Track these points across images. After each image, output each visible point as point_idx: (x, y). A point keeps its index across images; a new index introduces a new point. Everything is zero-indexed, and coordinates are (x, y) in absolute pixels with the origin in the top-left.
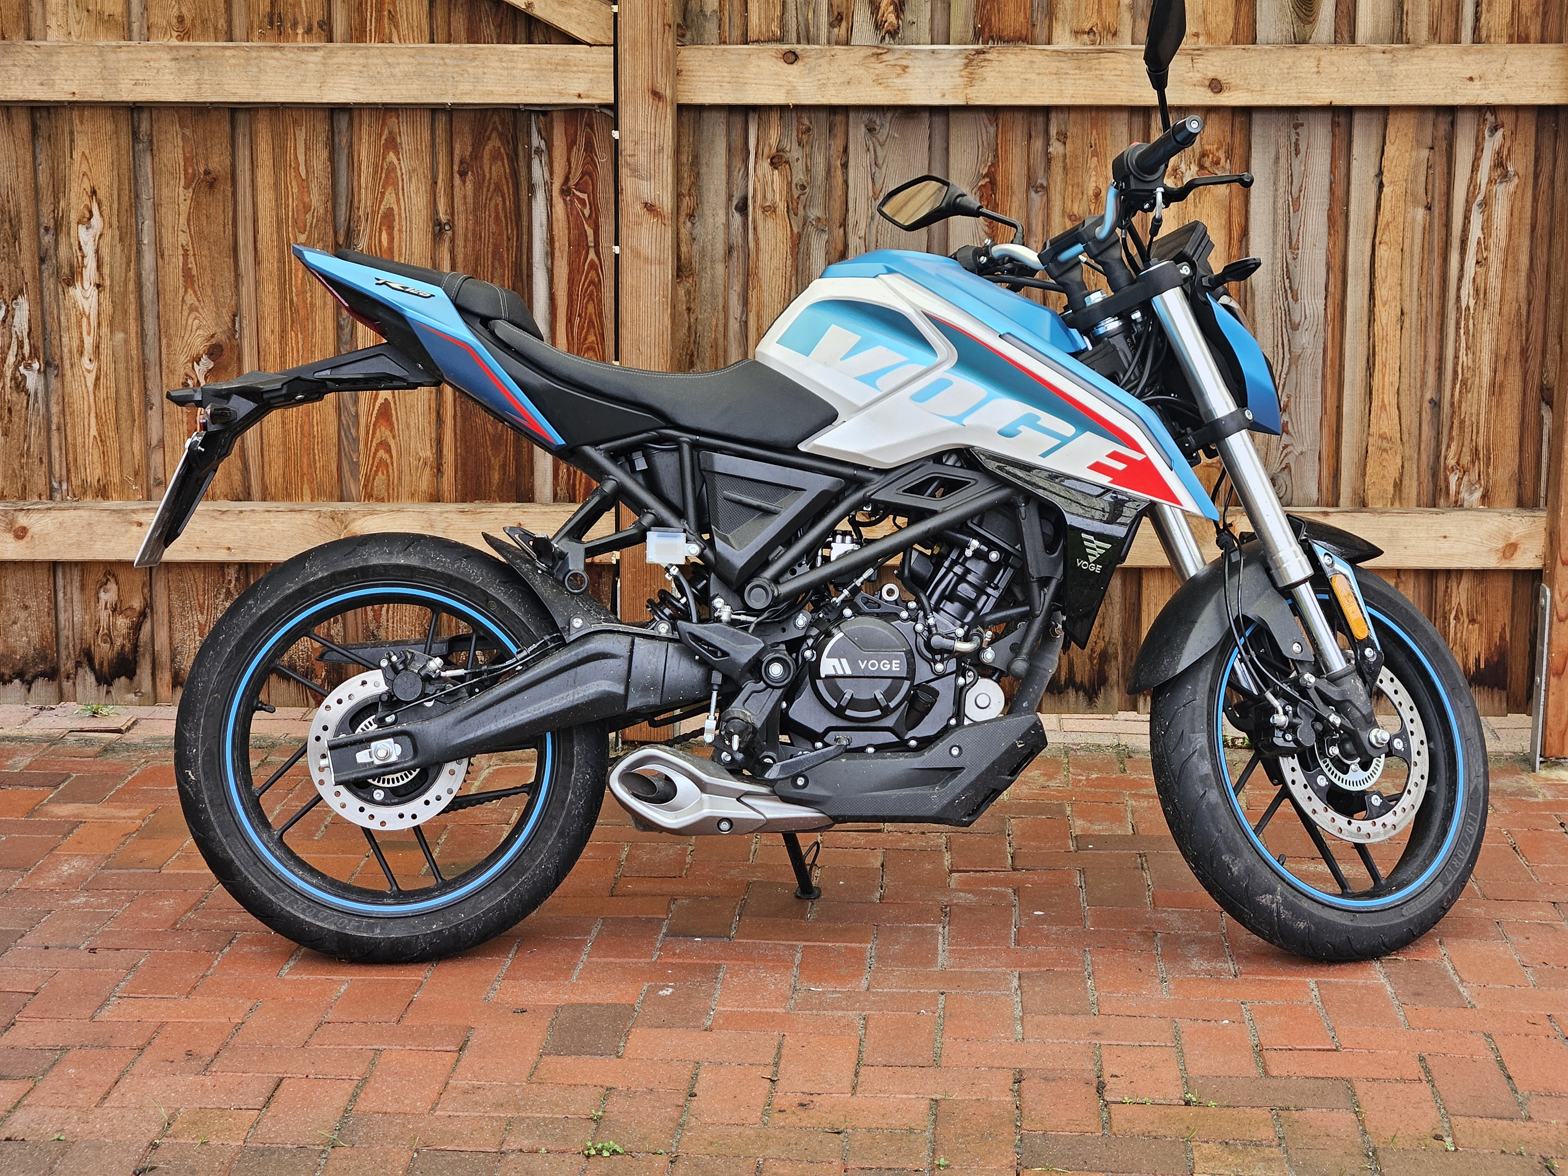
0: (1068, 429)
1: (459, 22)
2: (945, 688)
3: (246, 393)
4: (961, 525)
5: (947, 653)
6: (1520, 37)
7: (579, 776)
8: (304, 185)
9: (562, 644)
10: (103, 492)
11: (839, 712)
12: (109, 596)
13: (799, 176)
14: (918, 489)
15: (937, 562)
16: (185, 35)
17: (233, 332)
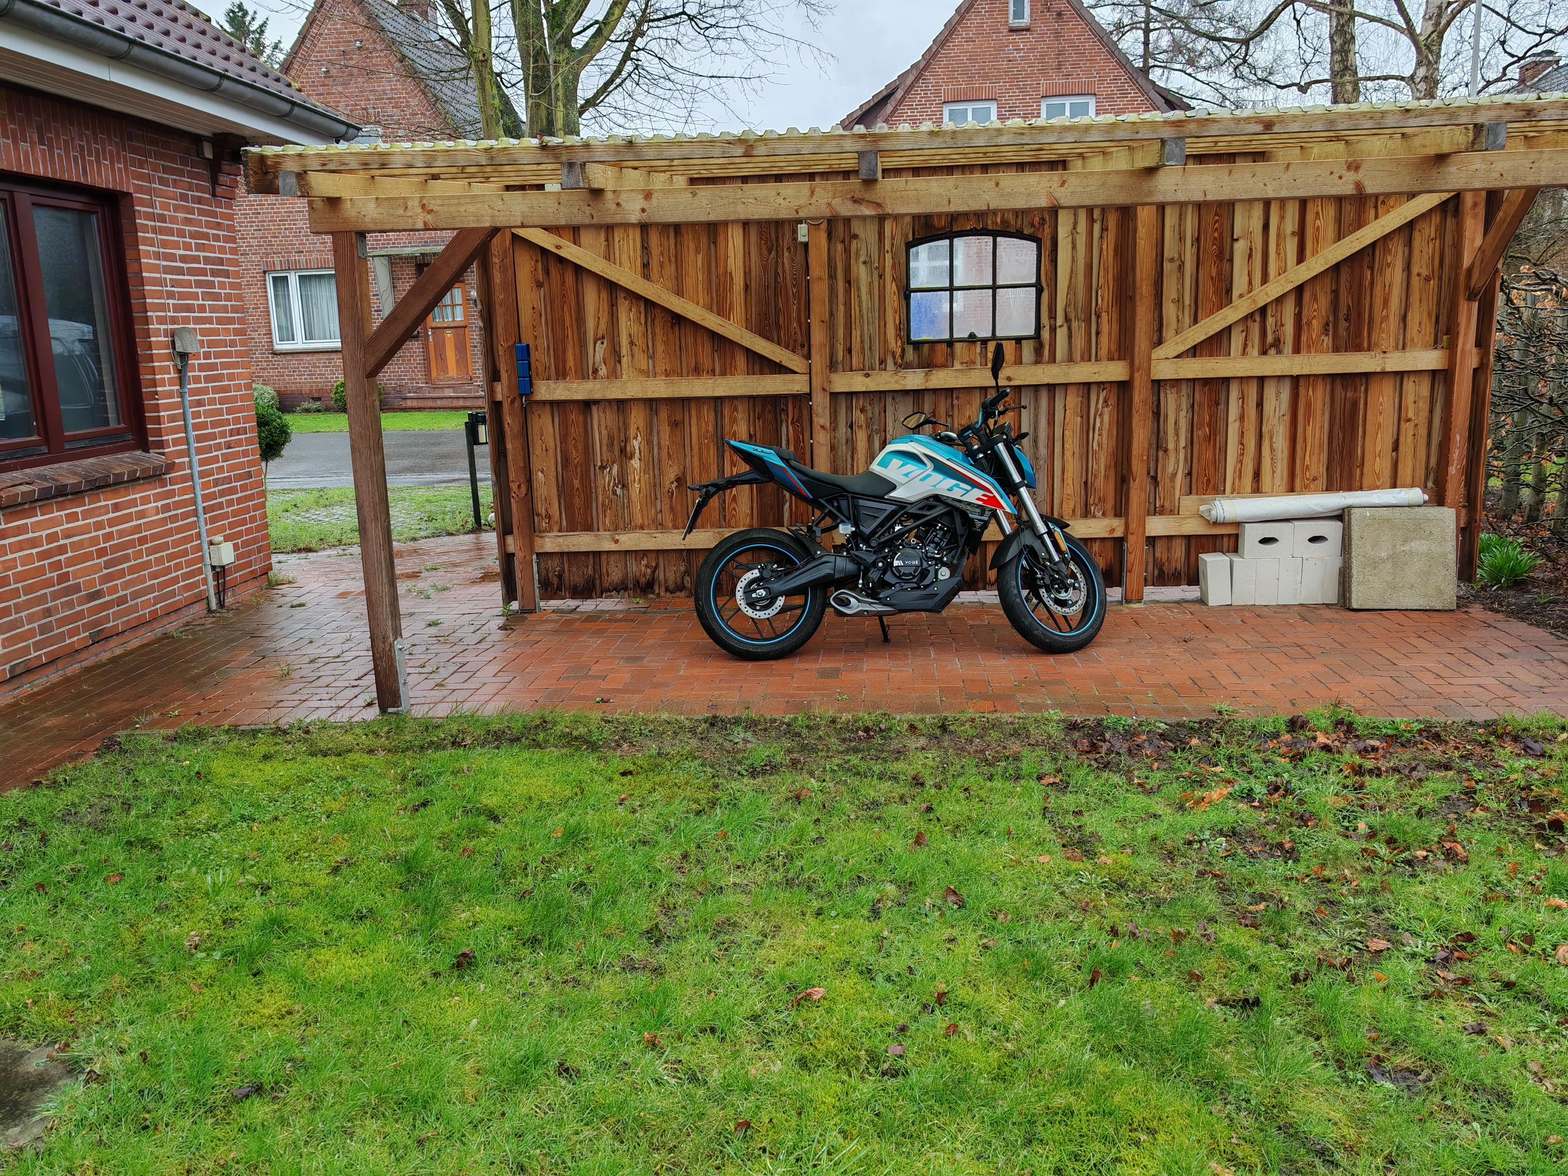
0: (968, 488)
1: (757, 368)
2: (932, 569)
3: (713, 485)
4: (936, 520)
5: (932, 558)
6: (1110, 358)
7: (819, 600)
8: (707, 423)
9: (814, 559)
10: (642, 528)
11: (899, 577)
12: (644, 562)
13: (870, 415)
14: (921, 509)
15: (927, 532)
16: (667, 375)
17: (684, 473)
